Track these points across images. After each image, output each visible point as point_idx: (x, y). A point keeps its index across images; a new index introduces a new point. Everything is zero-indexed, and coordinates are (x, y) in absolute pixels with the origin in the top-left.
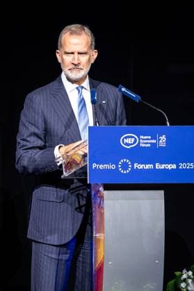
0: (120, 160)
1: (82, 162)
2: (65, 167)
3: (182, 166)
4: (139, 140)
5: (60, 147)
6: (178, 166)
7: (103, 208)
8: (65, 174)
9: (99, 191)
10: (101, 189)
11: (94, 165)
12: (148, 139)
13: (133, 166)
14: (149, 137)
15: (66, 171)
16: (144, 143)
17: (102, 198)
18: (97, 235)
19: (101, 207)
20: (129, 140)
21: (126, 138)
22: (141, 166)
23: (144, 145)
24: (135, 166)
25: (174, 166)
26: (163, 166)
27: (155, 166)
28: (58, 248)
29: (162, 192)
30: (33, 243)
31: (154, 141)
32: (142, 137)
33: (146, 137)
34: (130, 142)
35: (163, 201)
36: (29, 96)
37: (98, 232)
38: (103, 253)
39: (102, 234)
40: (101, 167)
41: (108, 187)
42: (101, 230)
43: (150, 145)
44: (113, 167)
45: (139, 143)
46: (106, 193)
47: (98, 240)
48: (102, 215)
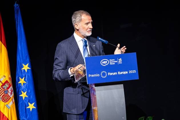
0: (101, 72)
1: (83, 74)
2: (76, 78)
3: (130, 72)
4: (109, 62)
5: (71, 69)
6: (128, 72)
7: (95, 95)
8: (76, 81)
9: (92, 87)
10: (94, 86)
11: (90, 75)
12: (113, 61)
13: (108, 74)
14: (114, 60)
15: (76, 79)
16: (112, 63)
17: (94, 90)
18: (94, 108)
19: (94, 95)
20: (104, 62)
21: (103, 61)
22: (111, 74)
23: (112, 64)
24: (109, 74)
25: (127, 72)
26: (122, 73)
27: (118, 73)
28: (79, 115)
29: (122, 85)
30: (67, 115)
31: (116, 62)
32: (110, 60)
33: (112, 60)
34: (105, 63)
35: (123, 89)
36: (59, 44)
37: (94, 106)
38: (97, 117)
39: (96, 108)
40: (93, 76)
41: (97, 85)
42: (96, 105)
43: (114, 64)
44: (98, 75)
45: (109, 63)
46: (96, 88)
47: (94, 110)
48: (95, 98)
